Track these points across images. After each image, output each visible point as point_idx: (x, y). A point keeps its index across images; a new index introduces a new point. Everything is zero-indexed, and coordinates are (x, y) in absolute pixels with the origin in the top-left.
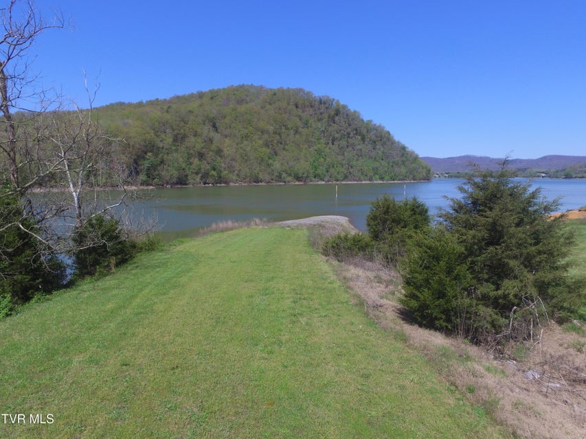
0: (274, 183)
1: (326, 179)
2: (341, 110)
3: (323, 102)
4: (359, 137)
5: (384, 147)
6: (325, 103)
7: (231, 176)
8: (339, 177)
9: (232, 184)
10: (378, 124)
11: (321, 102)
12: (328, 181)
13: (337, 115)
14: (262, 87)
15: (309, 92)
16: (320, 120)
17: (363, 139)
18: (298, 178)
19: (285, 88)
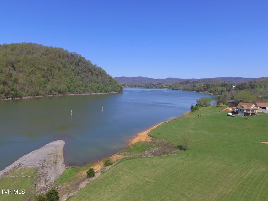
0: (48, 96)
1: (75, 93)
2: (82, 59)
3: (73, 55)
4: (91, 73)
5: (102, 78)
6: (74, 56)
7: (23, 93)
8: (81, 91)
9: (23, 98)
10: (99, 67)
11: (72, 55)
12: (76, 94)
13: (80, 62)
14: (41, 45)
15: (66, 50)
16: (71, 64)
17: (92, 74)
18: (60, 93)
19: (54, 47)
